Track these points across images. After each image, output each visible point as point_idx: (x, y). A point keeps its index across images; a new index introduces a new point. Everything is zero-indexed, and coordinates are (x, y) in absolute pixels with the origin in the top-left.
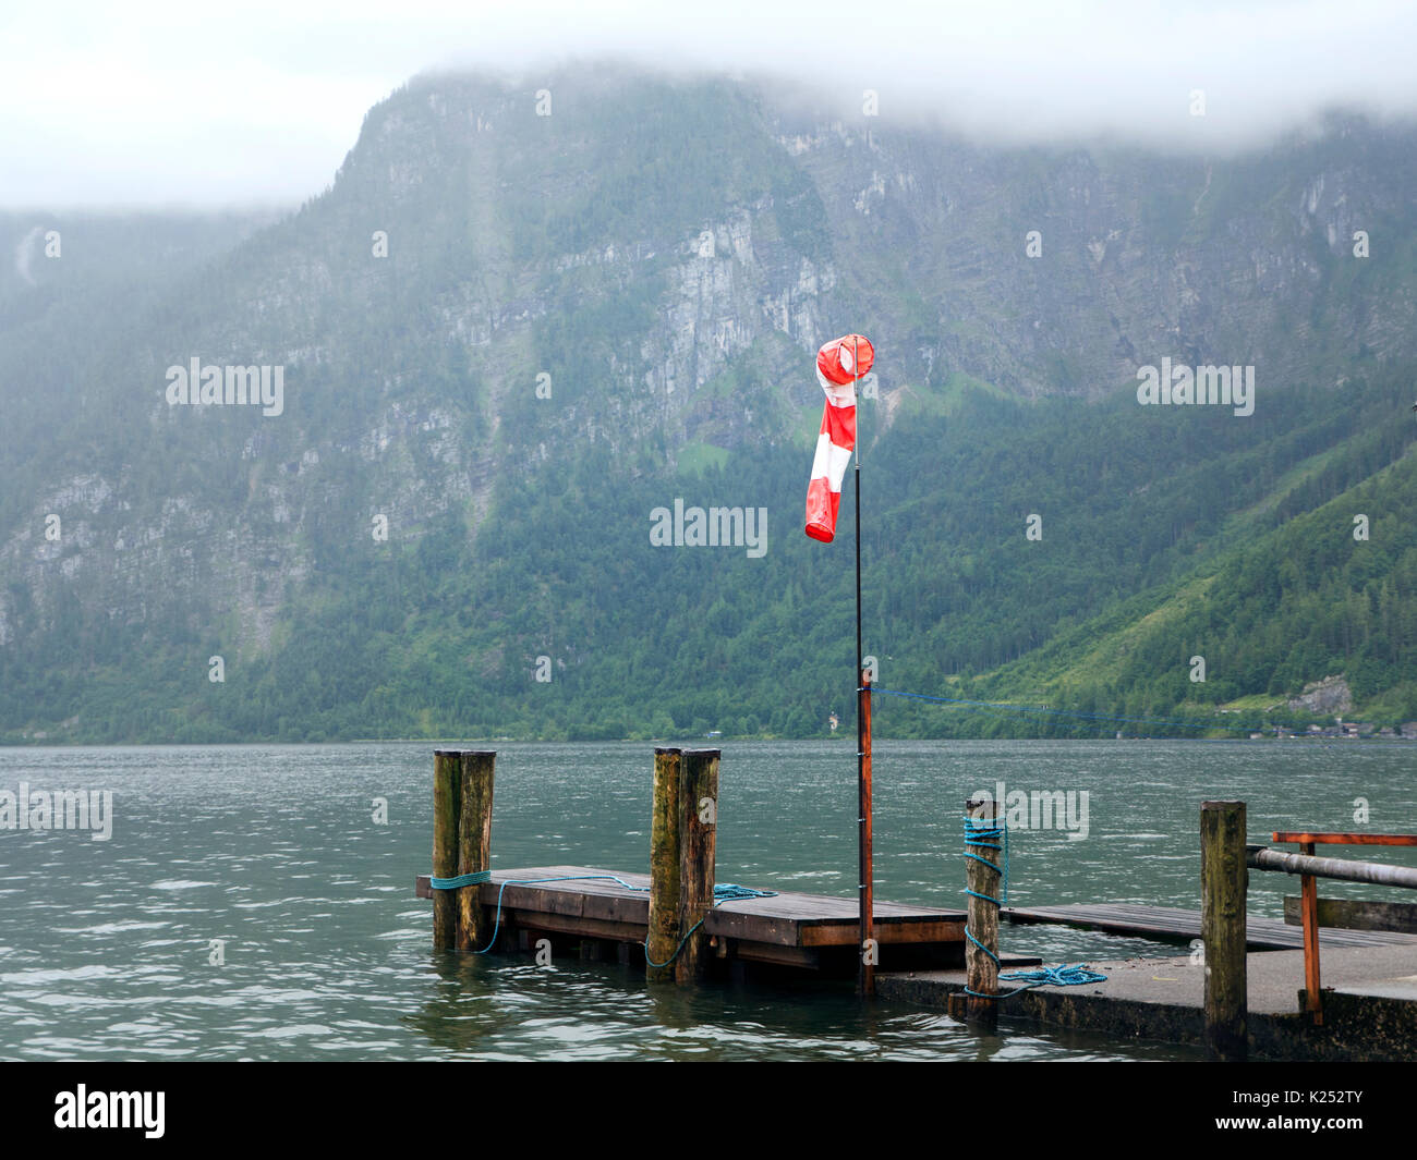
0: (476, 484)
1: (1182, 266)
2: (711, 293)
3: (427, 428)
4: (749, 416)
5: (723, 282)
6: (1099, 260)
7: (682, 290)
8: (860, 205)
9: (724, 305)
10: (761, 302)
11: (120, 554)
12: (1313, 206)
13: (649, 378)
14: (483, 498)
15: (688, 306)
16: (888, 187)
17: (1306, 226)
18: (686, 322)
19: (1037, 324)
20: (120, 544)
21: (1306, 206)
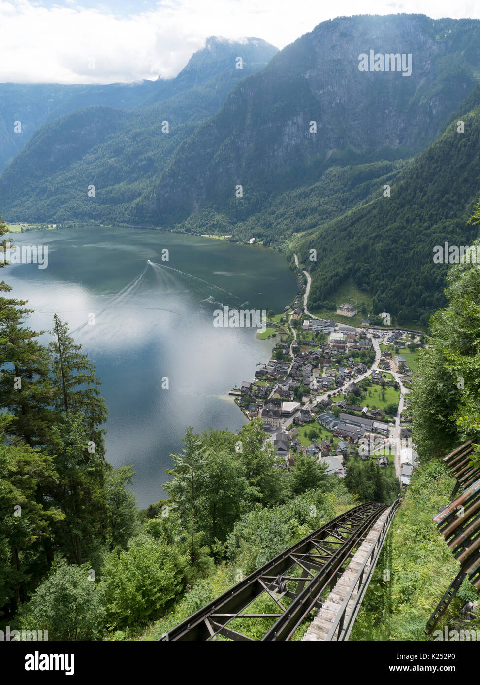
0: (238, 178)
1: (402, 117)
2: (292, 132)
3: (229, 166)
4: (297, 158)
5: (294, 129)
6: (387, 114)
7: (285, 132)
8: (333, 105)
9: (294, 135)
10: (304, 132)
11: (175, 192)
12: (431, 105)
13: (276, 152)
14: (239, 181)
15: (286, 136)
16: (340, 100)
17: (429, 109)
18: (286, 139)
19: (369, 132)
20: (175, 191)
21: (430, 104)
